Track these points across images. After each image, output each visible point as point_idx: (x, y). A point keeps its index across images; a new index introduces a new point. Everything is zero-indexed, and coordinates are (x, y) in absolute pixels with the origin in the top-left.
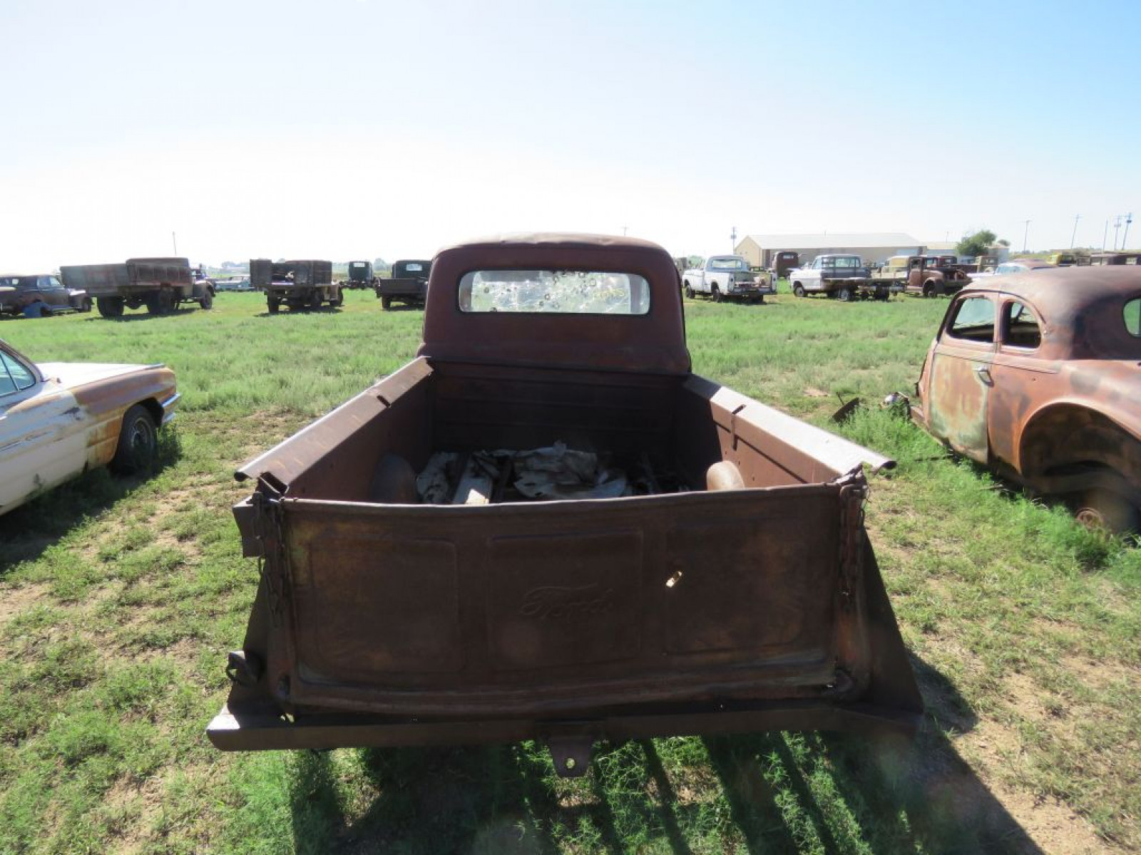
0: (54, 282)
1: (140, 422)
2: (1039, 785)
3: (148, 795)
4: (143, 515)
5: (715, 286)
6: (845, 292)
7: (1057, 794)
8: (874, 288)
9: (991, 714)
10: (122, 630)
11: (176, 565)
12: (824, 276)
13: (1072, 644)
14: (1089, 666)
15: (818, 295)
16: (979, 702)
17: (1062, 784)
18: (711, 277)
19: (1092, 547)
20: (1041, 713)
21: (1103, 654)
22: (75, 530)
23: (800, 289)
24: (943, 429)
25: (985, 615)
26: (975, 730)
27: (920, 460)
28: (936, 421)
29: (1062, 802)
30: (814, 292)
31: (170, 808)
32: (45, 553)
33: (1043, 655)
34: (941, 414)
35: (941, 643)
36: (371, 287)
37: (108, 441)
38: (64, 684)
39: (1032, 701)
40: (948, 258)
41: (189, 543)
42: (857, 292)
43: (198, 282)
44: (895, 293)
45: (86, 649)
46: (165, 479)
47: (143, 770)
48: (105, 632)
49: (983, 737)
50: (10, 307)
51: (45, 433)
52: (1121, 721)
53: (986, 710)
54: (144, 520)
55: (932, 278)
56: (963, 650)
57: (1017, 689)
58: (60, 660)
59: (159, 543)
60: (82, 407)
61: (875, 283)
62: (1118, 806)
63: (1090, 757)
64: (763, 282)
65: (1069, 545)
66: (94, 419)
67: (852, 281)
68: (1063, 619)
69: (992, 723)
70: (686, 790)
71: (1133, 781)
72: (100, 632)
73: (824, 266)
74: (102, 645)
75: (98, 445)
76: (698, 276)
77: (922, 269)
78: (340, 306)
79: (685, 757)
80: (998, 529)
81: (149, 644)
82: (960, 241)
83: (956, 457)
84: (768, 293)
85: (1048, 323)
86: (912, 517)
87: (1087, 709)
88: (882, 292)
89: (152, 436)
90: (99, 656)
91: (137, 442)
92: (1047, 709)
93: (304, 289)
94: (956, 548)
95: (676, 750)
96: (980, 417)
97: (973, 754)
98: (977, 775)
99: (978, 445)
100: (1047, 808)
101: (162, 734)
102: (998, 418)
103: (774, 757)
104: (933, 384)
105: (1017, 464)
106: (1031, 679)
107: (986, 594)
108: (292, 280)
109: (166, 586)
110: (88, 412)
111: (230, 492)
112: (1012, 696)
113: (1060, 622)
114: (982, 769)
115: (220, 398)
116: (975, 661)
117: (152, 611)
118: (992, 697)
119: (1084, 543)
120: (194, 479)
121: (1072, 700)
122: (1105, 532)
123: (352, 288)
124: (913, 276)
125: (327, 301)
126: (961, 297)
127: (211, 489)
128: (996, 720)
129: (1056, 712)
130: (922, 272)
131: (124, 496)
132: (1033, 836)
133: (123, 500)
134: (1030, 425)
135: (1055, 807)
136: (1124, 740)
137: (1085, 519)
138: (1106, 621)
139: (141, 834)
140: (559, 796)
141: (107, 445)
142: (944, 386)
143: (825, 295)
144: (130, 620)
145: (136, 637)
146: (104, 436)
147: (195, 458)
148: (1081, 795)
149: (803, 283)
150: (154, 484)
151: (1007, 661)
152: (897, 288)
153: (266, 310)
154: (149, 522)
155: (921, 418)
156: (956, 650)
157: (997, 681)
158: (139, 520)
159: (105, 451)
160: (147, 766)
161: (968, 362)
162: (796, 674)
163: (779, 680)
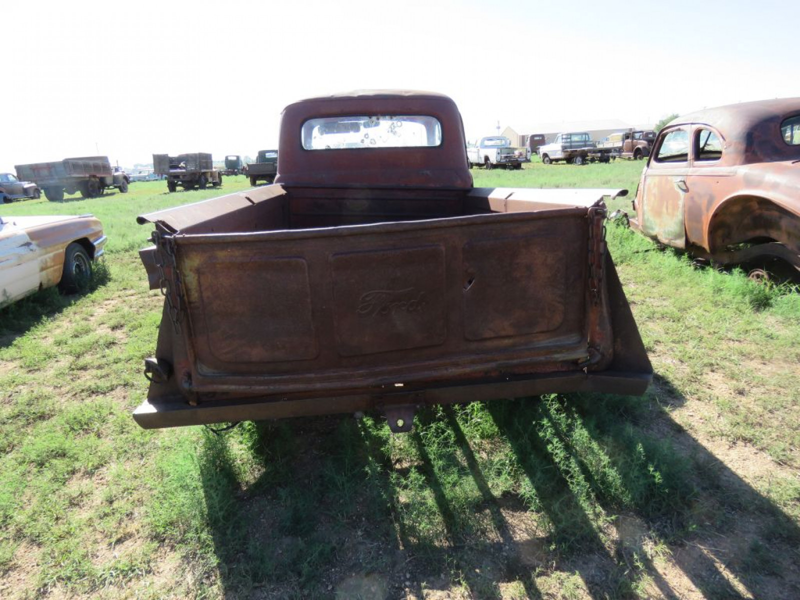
0: (11, 178)
1: (78, 255)
2: (732, 435)
3: (98, 481)
4: (86, 316)
5: (487, 158)
6: (579, 159)
7: (745, 440)
8: (599, 155)
9: (696, 396)
10: (73, 384)
11: (111, 344)
12: (564, 148)
13: (749, 354)
14: (762, 365)
15: (560, 162)
16: (687, 389)
17: (748, 433)
18: (484, 153)
19: (760, 295)
20: (731, 394)
21: (771, 358)
22: (36, 327)
23: (547, 159)
24: (652, 229)
25: (687, 341)
26: (685, 406)
27: (637, 252)
28: (648, 224)
29: (748, 444)
30: (557, 160)
31: (114, 488)
32: (15, 342)
33: (731, 361)
34: (651, 219)
35: (658, 358)
36: (242, 174)
37: (56, 267)
38: (33, 419)
39: (723, 387)
40: (650, 133)
41: (119, 331)
42: (587, 158)
43: (116, 174)
44: (614, 158)
45: (47, 397)
46: (99, 294)
47: (93, 465)
48: (61, 387)
49: (691, 410)
51: (8, 260)
52: (786, 395)
53: (692, 394)
54: (86, 319)
55: (640, 146)
56: (674, 361)
57: (713, 381)
58: (29, 404)
59: (97, 332)
60: (34, 242)
61: (601, 151)
62: (787, 444)
63: (766, 417)
64: (521, 154)
65: (744, 295)
66: (44, 251)
67: (584, 150)
68: (742, 340)
69: (697, 401)
70: (484, 453)
71: (796, 429)
72: (57, 387)
73: (564, 141)
74: (59, 395)
75: (49, 270)
76: (475, 152)
77: (633, 140)
78: (220, 186)
79: (482, 433)
80: (694, 289)
81: (94, 392)
82: (658, 123)
83: (663, 248)
84: (524, 162)
85: (727, 140)
86: (633, 287)
87: (763, 390)
88: (605, 156)
89: (88, 266)
90: (57, 402)
91: (78, 270)
92: (735, 391)
93: (193, 174)
94: (665, 303)
95: (476, 428)
96: (679, 216)
97: (685, 420)
98: (688, 432)
99: (678, 236)
100: (738, 449)
101: (106, 445)
102: (692, 214)
103: (545, 422)
104: (645, 198)
105: (706, 246)
106: (722, 375)
107: (687, 328)
108: (183, 168)
109: (104, 357)
110: (39, 245)
111: (147, 299)
112: (710, 385)
113: (740, 341)
114: (691, 429)
115: (137, 243)
116: (683, 367)
117: (95, 372)
118: (695, 386)
119: (755, 292)
120: (121, 293)
121: (752, 385)
122: (769, 284)
123: (228, 175)
124: (626, 145)
125: (210, 183)
126: (665, 132)
127: (133, 298)
128: (699, 399)
129: (741, 393)
130: (632, 142)
131: (70, 305)
132: (729, 466)
133: (69, 308)
134: (715, 215)
135: (743, 448)
136: (789, 406)
137: (755, 277)
138: (772, 338)
139: (94, 504)
140: (393, 462)
141: (55, 271)
142: (652, 199)
143: (565, 162)
144: (79, 378)
145: (84, 388)
146: (52, 264)
147: (120, 280)
148: (762, 439)
149: (549, 154)
150: (92, 296)
151: (705, 365)
152: (615, 154)
153: (167, 190)
154: (90, 320)
155: (637, 226)
156: (669, 361)
157: (699, 377)
158: (83, 319)
159: (54, 275)
160: (96, 464)
161: (669, 178)
162: (561, 352)
163: (548, 356)
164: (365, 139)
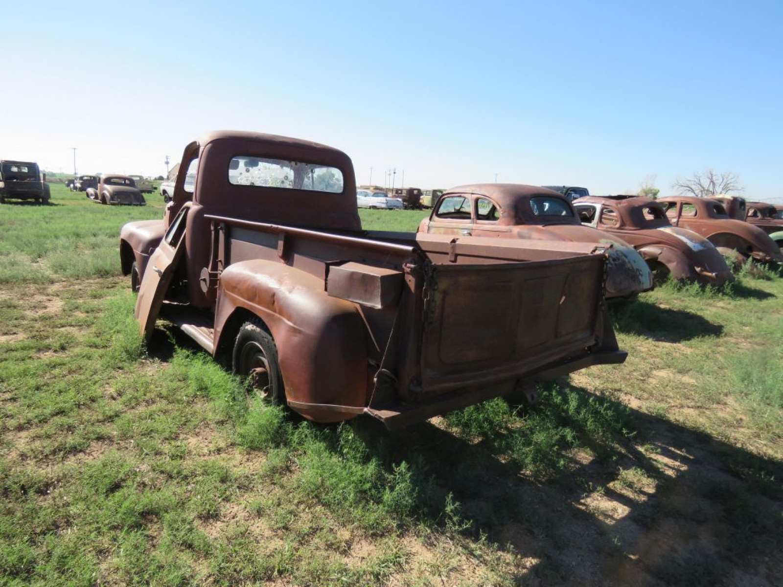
85: (502, 208)
126: (444, 197)
161: (456, 230)
164: (285, 181)
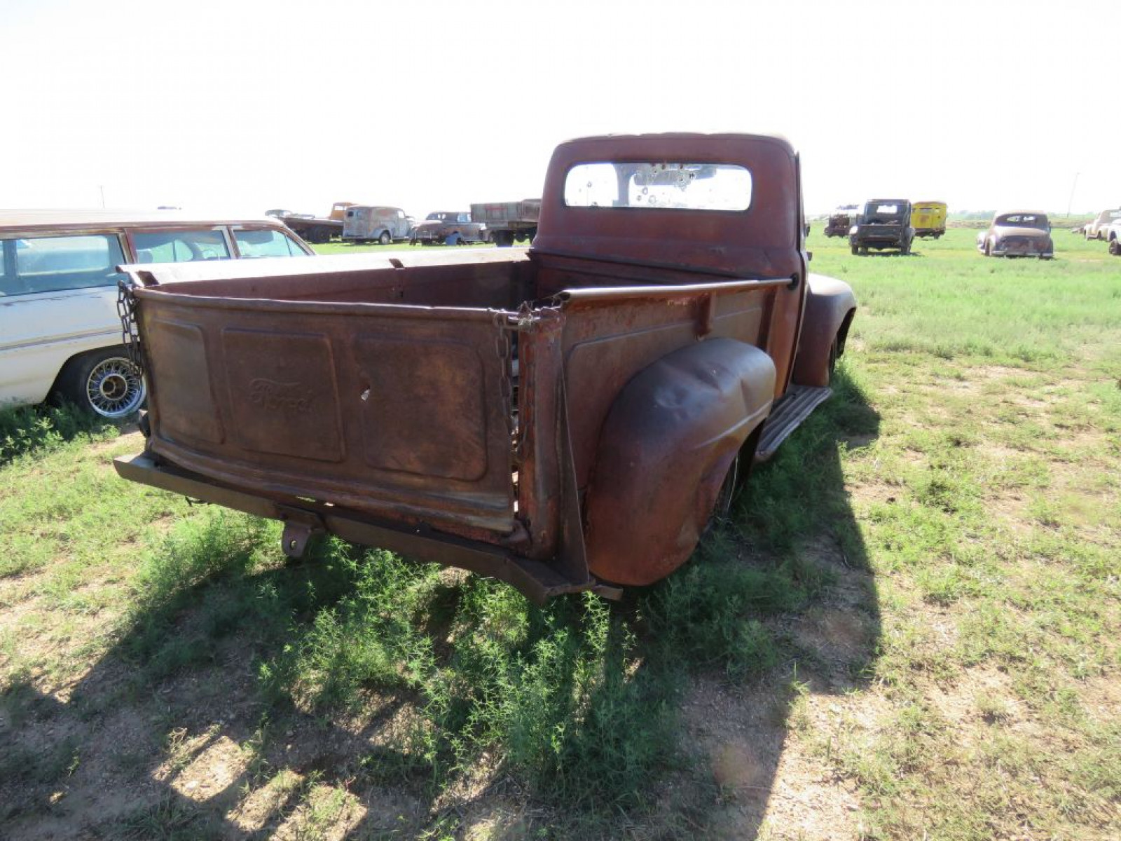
0: (467, 218)
7: (863, 782)
20: (969, 712)
50: (436, 237)
57: (971, 683)
69: (883, 699)
92: (979, 711)
97: (812, 714)
112: (954, 686)
128: (889, 697)
129: (992, 718)
135: (845, 792)
157: (955, 667)
162: (477, 514)
163: (460, 515)
164: (643, 195)
